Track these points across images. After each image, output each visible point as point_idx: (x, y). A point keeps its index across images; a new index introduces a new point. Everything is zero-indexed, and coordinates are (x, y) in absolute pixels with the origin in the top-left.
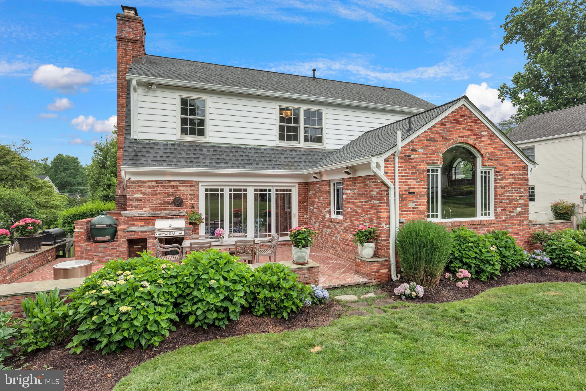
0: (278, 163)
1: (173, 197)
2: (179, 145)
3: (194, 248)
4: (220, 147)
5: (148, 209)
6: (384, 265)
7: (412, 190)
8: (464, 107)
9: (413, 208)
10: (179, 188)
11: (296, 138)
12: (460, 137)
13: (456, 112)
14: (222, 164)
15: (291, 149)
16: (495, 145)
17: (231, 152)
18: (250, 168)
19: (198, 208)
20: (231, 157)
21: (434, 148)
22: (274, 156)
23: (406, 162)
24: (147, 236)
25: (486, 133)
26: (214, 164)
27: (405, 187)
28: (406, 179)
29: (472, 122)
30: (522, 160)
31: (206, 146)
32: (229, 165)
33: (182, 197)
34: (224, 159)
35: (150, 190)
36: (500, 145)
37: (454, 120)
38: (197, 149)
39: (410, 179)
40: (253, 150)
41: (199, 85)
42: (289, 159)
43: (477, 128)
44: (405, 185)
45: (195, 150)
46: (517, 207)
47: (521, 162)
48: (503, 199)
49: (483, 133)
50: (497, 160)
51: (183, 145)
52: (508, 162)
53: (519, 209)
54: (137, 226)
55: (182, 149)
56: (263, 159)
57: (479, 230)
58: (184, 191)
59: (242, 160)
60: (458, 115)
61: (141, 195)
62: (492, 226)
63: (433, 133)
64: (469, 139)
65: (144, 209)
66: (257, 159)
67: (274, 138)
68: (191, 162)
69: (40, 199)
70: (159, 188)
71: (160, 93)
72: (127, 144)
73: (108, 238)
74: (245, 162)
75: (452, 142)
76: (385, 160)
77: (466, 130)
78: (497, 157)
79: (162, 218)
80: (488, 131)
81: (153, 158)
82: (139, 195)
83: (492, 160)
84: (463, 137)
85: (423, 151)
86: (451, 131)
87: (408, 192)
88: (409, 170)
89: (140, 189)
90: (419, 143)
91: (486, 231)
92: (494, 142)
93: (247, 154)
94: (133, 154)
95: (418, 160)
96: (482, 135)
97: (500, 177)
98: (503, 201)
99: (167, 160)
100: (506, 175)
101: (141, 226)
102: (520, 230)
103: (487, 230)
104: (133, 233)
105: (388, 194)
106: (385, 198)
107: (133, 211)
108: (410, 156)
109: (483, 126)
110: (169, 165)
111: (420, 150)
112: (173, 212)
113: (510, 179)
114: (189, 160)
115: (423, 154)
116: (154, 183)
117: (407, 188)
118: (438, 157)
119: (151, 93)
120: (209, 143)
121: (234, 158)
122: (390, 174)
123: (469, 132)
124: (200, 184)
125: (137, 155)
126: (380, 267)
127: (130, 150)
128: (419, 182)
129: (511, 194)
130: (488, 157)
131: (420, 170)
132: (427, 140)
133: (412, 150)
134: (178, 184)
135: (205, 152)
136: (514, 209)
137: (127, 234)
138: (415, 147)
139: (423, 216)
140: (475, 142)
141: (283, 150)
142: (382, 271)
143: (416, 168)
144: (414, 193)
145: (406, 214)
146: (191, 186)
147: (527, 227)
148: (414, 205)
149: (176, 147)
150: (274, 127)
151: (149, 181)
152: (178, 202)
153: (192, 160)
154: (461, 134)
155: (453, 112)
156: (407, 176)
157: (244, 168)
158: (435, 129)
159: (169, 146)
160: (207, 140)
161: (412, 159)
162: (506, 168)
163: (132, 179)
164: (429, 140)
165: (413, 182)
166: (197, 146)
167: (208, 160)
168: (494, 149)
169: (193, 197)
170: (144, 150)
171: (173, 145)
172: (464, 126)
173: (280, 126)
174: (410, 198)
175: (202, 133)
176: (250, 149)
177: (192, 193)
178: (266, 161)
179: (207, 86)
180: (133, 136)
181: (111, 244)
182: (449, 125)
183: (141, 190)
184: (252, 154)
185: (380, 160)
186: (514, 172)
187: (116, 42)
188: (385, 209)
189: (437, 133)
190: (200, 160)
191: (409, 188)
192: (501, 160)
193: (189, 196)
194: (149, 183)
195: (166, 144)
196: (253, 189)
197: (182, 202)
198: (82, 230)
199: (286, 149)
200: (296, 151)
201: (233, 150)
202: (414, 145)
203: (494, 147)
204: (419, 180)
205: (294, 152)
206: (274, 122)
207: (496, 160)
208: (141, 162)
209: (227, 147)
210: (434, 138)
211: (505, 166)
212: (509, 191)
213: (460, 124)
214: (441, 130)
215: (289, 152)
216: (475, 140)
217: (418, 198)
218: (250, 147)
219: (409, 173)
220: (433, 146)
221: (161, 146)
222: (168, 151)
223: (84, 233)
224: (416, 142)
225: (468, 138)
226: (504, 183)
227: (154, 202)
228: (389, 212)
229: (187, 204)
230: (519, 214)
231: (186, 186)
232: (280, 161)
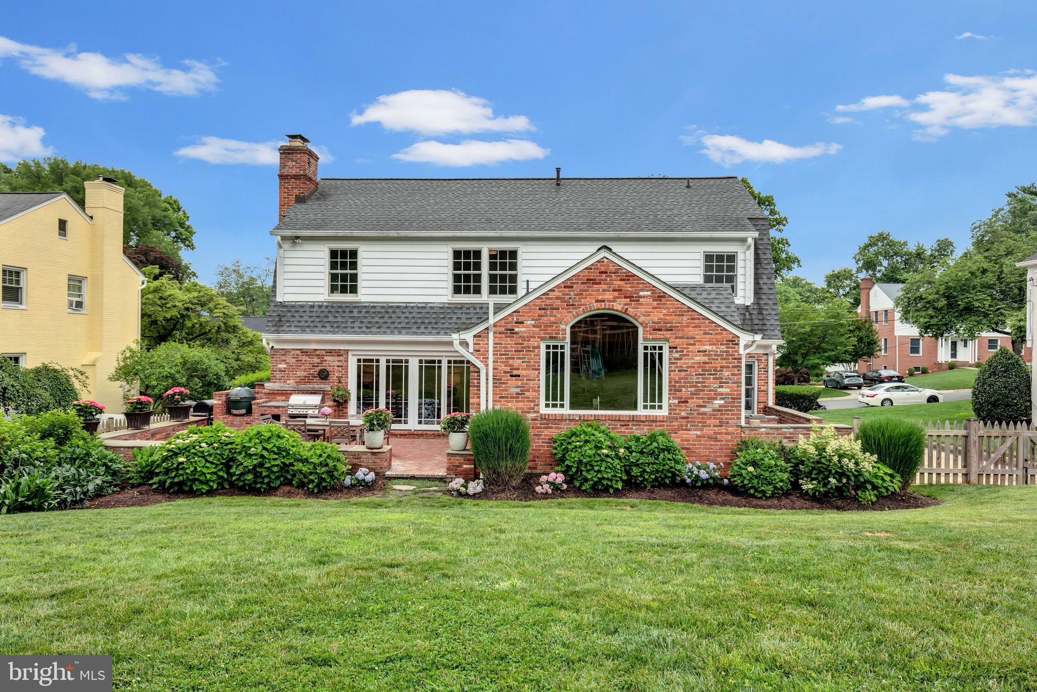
0: (446, 325)
1: (318, 369)
2: (327, 307)
3: (289, 425)
4: (374, 307)
5: (292, 381)
6: (468, 460)
7: (515, 372)
8: (605, 260)
9: (517, 394)
10: (326, 358)
11: (477, 290)
12: (597, 301)
13: (591, 269)
14: (374, 330)
15: (468, 306)
16: (668, 308)
17: (387, 312)
18: (407, 333)
19: (347, 383)
20: (386, 320)
21: (553, 319)
22: (442, 316)
23: (506, 337)
24: (280, 413)
25: (649, 293)
26: (364, 329)
27: (503, 368)
28: (506, 358)
29: (621, 280)
30: (725, 330)
31: (358, 307)
32: (382, 330)
33: (328, 369)
34: (377, 322)
35: (294, 360)
36: (678, 308)
37: (588, 280)
38: (347, 310)
39: (514, 358)
40: (416, 310)
41: (347, 233)
42: (464, 320)
43: (630, 287)
44: (506, 366)
45: (344, 312)
46: (716, 399)
47: (724, 333)
48: (684, 387)
49: (641, 293)
50: (672, 330)
51: (332, 305)
52: (691, 332)
53: (718, 402)
54: (278, 401)
55: (329, 312)
56: (427, 321)
57: (632, 429)
58: (331, 362)
59: (400, 323)
60: (594, 273)
61: (285, 366)
62: (658, 424)
63: (551, 298)
64: (615, 304)
65: (288, 382)
66: (420, 321)
67: (444, 292)
68: (338, 327)
69: (249, 359)
70: (304, 358)
71: (308, 246)
72: (272, 308)
73: (243, 411)
74: (403, 325)
75: (583, 309)
76: (475, 336)
77: (609, 291)
78: (670, 327)
79: (303, 393)
80: (652, 290)
81: (296, 323)
82: (282, 366)
83: (660, 330)
84: (603, 301)
85: (533, 322)
86: (582, 294)
87: (509, 375)
88: (511, 347)
89: (284, 358)
90: (528, 312)
91: (645, 430)
92: (666, 304)
93: (407, 315)
94: (277, 319)
95: (526, 335)
96: (640, 297)
97: (677, 355)
98: (684, 389)
99: (312, 325)
100: (688, 352)
101: (282, 401)
102: (719, 433)
103: (647, 429)
104: (266, 408)
105: (479, 376)
106: (476, 381)
107: (277, 384)
108: (513, 330)
109: (643, 283)
110: (312, 332)
111: (529, 322)
112: (317, 386)
113: (696, 358)
114: (335, 325)
115: (534, 326)
116: (298, 352)
117: (508, 369)
118: (559, 330)
119: (298, 248)
120: (361, 302)
121: (390, 321)
122: (480, 352)
123: (616, 294)
124: (350, 353)
125: (280, 321)
126: (462, 461)
127: (275, 314)
128: (526, 362)
129: (701, 380)
130: (651, 327)
131: (529, 347)
132: (540, 309)
133: (516, 323)
134: (324, 353)
135: (355, 314)
136: (708, 403)
137: (261, 409)
138: (521, 319)
139: (532, 404)
140: (626, 307)
141: (456, 308)
142: (465, 466)
143: (522, 344)
144: (519, 376)
145: (505, 401)
146: (338, 356)
147: (737, 430)
148: (518, 390)
149: (324, 309)
150: (444, 277)
151: (293, 349)
152: (324, 375)
153: (339, 324)
154: (600, 298)
155: (586, 268)
156: (508, 355)
157: (400, 333)
158: (557, 293)
159: (316, 309)
160: (359, 298)
161: (517, 333)
162: (692, 341)
163: (276, 347)
164: (544, 309)
165: (517, 363)
166: (347, 307)
167: (357, 324)
168: (664, 315)
169: (340, 368)
170: (289, 314)
171: (320, 307)
172: (605, 287)
173: (455, 275)
174: (513, 382)
175: (354, 290)
176: (413, 307)
177: (340, 364)
178: (430, 323)
179: (356, 233)
180: (279, 299)
181: (245, 418)
182: (577, 288)
183: (285, 360)
184: (414, 315)
185: (468, 336)
186: (707, 348)
187: (278, 180)
188: (475, 394)
189: (557, 298)
190: (349, 324)
191: (511, 369)
192: (679, 330)
193: (336, 368)
194: (293, 352)
195: (313, 306)
196: (417, 360)
197: (328, 374)
198: (220, 402)
199: (461, 306)
200: (475, 308)
201: (390, 310)
202: (520, 316)
203: (664, 311)
204: (526, 360)
205: (472, 310)
206: (445, 270)
207: (667, 330)
208: (285, 328)
209: (382, 307)
210: (553, 305)
211: (687, 338)
212: (696, 375)
213: (600, 283)
214: (563, 294)
215: (464, 310)
216: (626, 304)
217: (525, 381)
218: (413, 305)
219: (511, 351)
220: (551, 316)
221: (307, 309)
222: (314, 314)
223: (222, 405)
224: (523, 312)
225: (614, 301)
226: (685, 363)
227: (299, 374)
228: (479, 397)
229: (334, 377)
230: (719, 410)
231: (333, 356)
232: (450, 323)
